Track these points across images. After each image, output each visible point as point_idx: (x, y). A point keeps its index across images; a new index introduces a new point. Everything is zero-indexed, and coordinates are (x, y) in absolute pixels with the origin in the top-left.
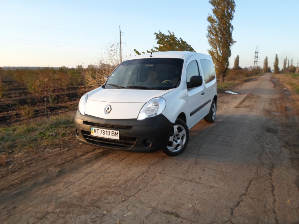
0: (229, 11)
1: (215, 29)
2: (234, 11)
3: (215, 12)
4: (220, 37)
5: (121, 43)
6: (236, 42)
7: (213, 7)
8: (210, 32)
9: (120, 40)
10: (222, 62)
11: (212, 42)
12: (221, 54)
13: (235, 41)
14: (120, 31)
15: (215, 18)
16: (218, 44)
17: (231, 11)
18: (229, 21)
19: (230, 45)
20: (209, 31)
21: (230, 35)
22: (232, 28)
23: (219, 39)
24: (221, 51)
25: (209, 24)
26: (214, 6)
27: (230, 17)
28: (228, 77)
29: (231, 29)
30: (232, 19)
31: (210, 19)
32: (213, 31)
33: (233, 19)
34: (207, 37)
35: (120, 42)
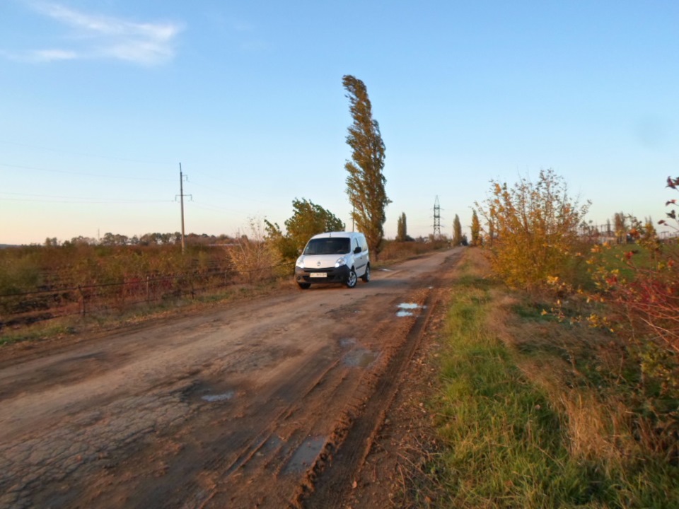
0: (378, 156)
1: (358, 181)
2: (384, 157)
3: (357, 157)
4: (367, 194)
5: (182, 195)
6: (391, 202)
7: (353, 150)
8: (351, 185)
9: (182, 190)
10: (372, 230)
11: (355, 201)
12: (370, 219)
13: (391, 200)
14: (181, 173)
15: (358, 166)
16: (365, 203)
17: (380, 156)
18: (378, 170)
19: (384, 206)
20: (349, 184)
21: (381, 188)
22: (384, 179)
23: (366, 196)
24: (371, 215)
25: (348, 174)
26: (355, 149)
27: (379, 164)
28: (382, 253)
29: (382, 182)
30: (382, 168)
31: (349, 167)
32: (356, 185)
33: (384, 168)
34: (348, 193)
35: (180, 194)
